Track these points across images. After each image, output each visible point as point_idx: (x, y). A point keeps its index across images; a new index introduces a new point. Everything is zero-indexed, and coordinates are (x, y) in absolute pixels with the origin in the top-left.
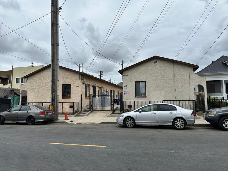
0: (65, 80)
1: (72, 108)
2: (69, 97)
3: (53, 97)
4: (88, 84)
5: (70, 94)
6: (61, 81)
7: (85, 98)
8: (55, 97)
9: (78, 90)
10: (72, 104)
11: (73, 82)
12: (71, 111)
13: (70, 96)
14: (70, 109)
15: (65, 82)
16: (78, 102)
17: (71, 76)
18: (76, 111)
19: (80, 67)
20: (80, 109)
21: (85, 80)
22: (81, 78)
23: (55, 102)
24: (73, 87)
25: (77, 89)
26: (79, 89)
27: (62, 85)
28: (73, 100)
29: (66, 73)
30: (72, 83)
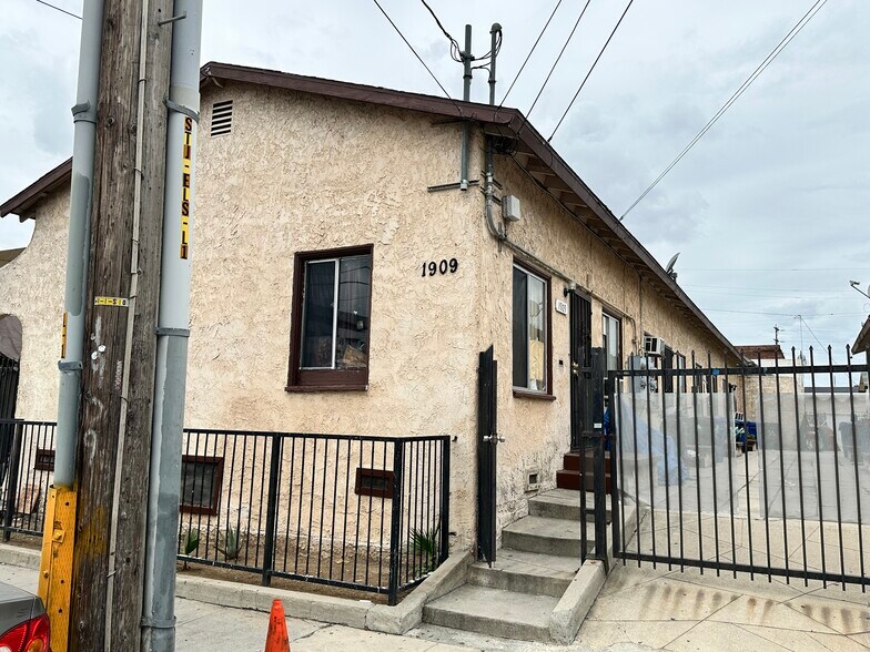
0: (322, 209)
1: (383, 496)
2: (356, 381)
3: (87, 346)
4: (538, 255)
5: (366, 351)
6: (284, 220)
7: (516, 395)
8: (115, 353)
9: (448, 300)
10: (382, 460)
11: (393, 224)
12: (369, 526)
13: (365, 372)
14: (353, 509)
15: (324, 230)
16: (446, 440)
17: (380, 163)
18: (423, 543)
19: (467, 58)
20: (463, 520)
21: (516, 206)
22: (475, 173)
23: (108, 431)
24: (391, 280)
25: (440, 290)
26: (458, 292)
27: (290, 265)
28: (392, 410)
29: (332, 141)
30: (389, 235)
